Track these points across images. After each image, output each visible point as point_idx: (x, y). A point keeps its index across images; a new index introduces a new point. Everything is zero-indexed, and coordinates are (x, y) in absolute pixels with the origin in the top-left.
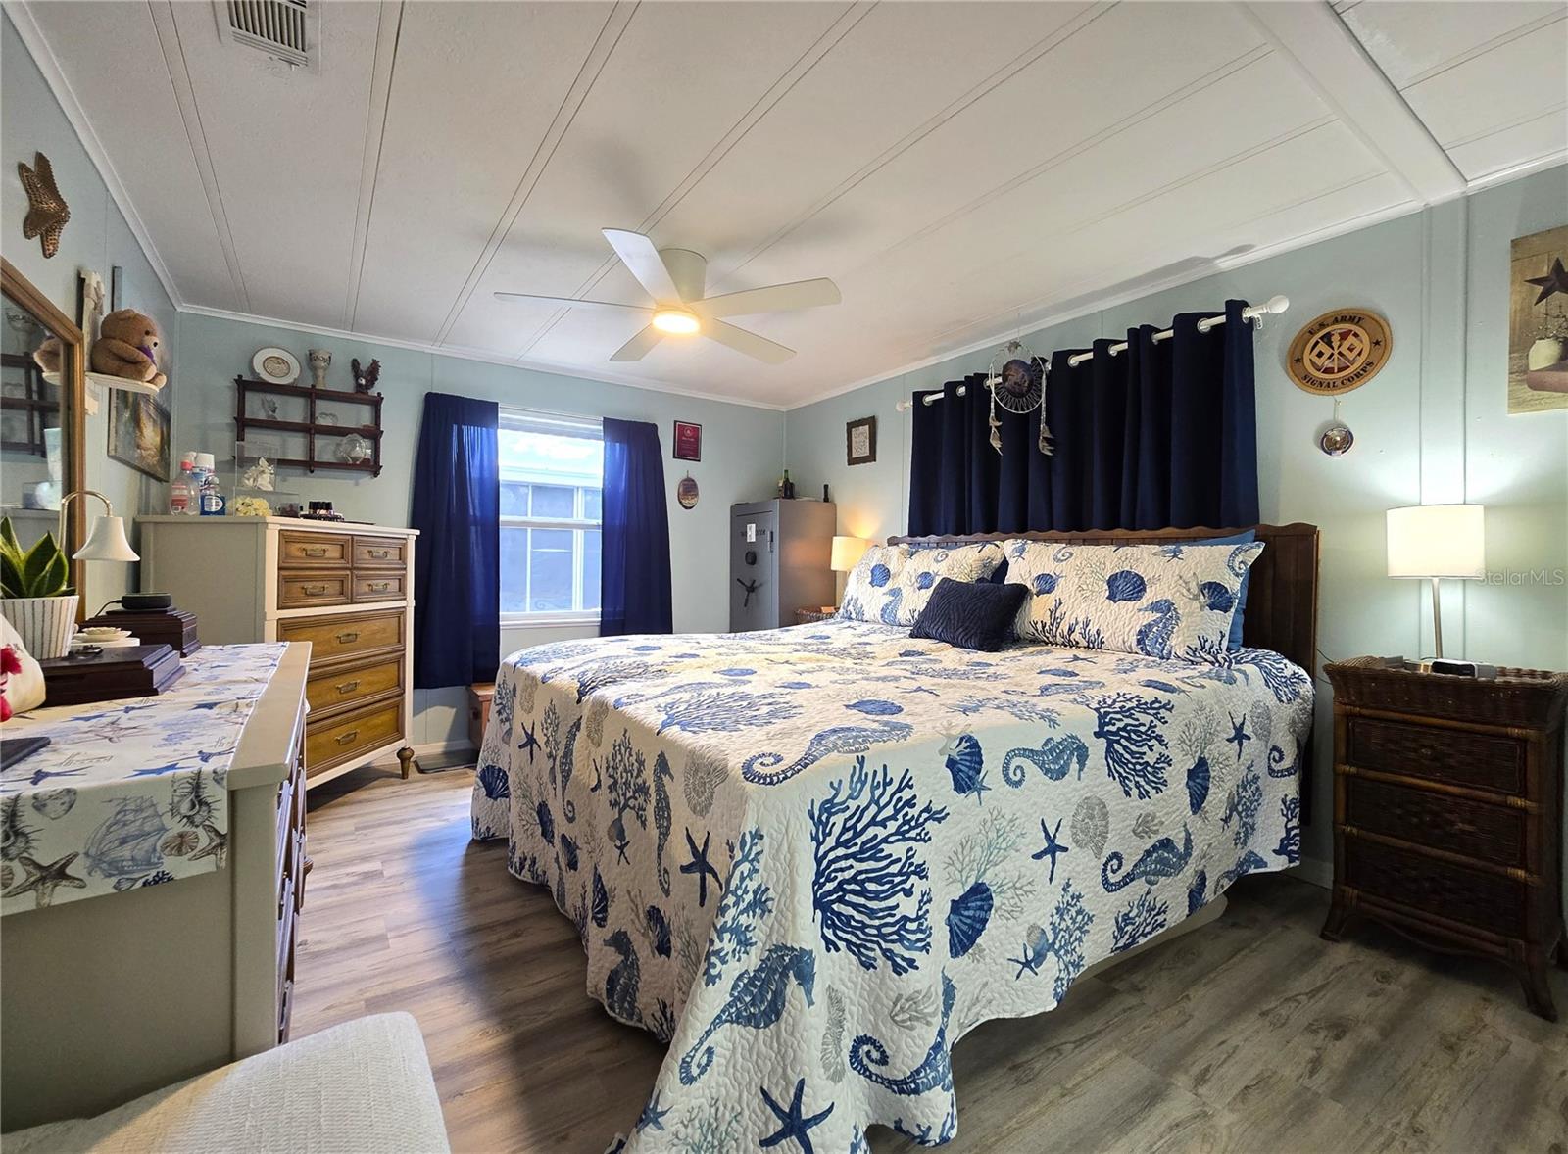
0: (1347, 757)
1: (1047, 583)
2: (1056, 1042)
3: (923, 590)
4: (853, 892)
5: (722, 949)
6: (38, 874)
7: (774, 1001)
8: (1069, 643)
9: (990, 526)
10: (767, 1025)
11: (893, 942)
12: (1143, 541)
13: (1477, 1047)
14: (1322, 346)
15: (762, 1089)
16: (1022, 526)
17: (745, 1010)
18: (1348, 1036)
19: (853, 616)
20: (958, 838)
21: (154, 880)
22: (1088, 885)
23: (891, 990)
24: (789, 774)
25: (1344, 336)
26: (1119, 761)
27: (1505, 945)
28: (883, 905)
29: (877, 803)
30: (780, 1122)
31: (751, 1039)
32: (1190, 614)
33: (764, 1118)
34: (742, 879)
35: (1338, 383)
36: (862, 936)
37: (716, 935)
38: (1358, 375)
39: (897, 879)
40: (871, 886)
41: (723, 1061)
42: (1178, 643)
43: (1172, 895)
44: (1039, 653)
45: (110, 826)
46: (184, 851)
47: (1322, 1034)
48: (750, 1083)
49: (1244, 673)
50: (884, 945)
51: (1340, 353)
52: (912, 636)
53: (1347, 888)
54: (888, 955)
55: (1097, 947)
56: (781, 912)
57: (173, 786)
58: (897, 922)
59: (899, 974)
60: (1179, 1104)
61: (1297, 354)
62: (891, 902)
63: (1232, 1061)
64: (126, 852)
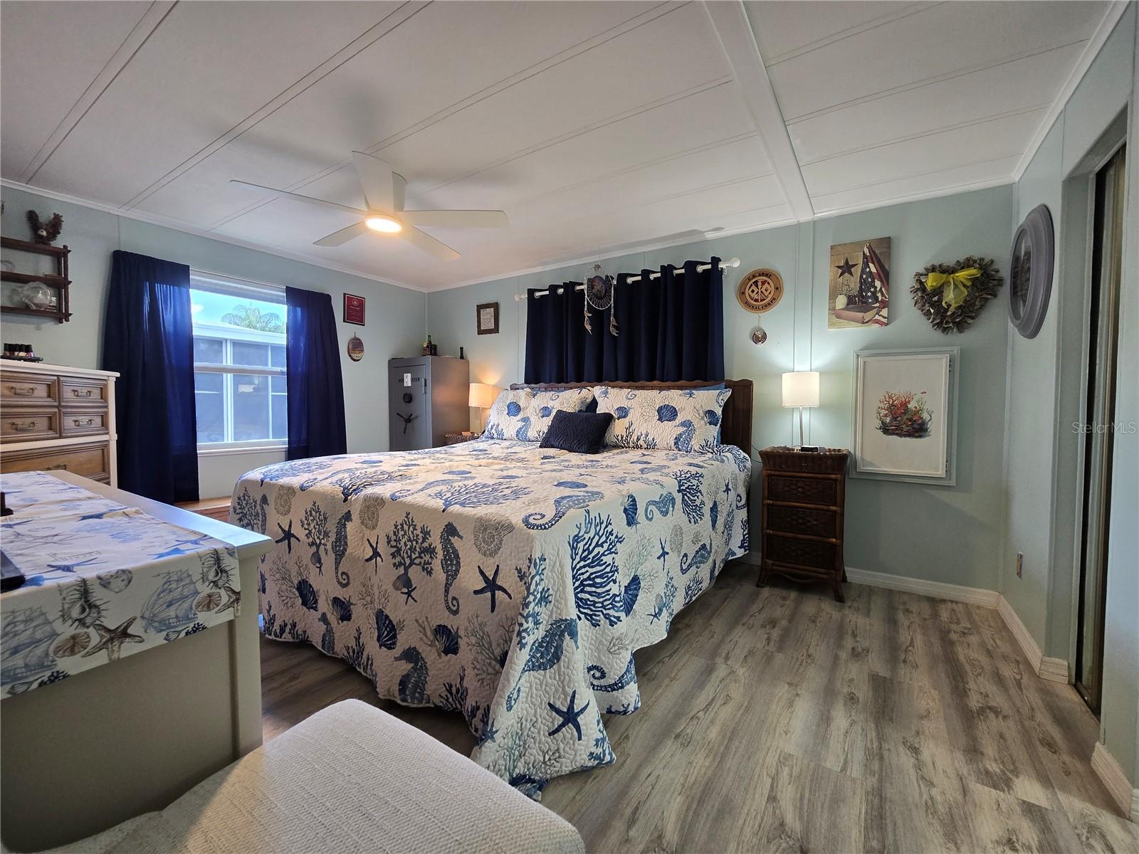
0: (768, 497)
1: (623, 412)
2: (660, 658)
3: (545, 418)
4: (589, 585)
5: (528, 627)
6: (107, 636)
7: (556, 652)
8: (637, 447)
9: (579, 378)
10: (551, 667)
11: (609, 609)
12: (674, 388)
13: (822, 619)
14: (754, 287)
15: (549, 704)
16: (599, 379)
17: (537, 662)
18: (777, 625)
19: (495, 436)
20: (628, 550)
21: (193, 630)
22: (676, 572)
23: (608, 636)
24: (553, 522)
25: (763, 283)
26: (688, 506)
27: (827, 574)
28: (604, 590)
29: (598, 535)
30: (561, 718)
31: (542, 678)
32: (700, 428)
33: (551, 720)
34: (537, 585)
35: (761, 307)
36: (594, 609)
37: (524, 620)
38: (769, 304)
39: (610, 575)
40: (598, 580)
41: (525, 695)
42: (695, 443)
43: (704, 572)
44: (622, 453)
45: (159, 595)
46: (211, 607)
47: (768, 627)
48: (541, 703)
49: (726, 457)
50: (605, 612)
51: (761, 292)
52: (541, 447)
53: (768, 560)
54: (607, 617)
55: (678, 605)
56: (557, 601)
57: (201, 560)
58: (611, 598)
59: (613, 626)
60: (721, 671)
61: (743, 290)
62: (607, 588)
63: (737, 647)
64: (172, 612)
